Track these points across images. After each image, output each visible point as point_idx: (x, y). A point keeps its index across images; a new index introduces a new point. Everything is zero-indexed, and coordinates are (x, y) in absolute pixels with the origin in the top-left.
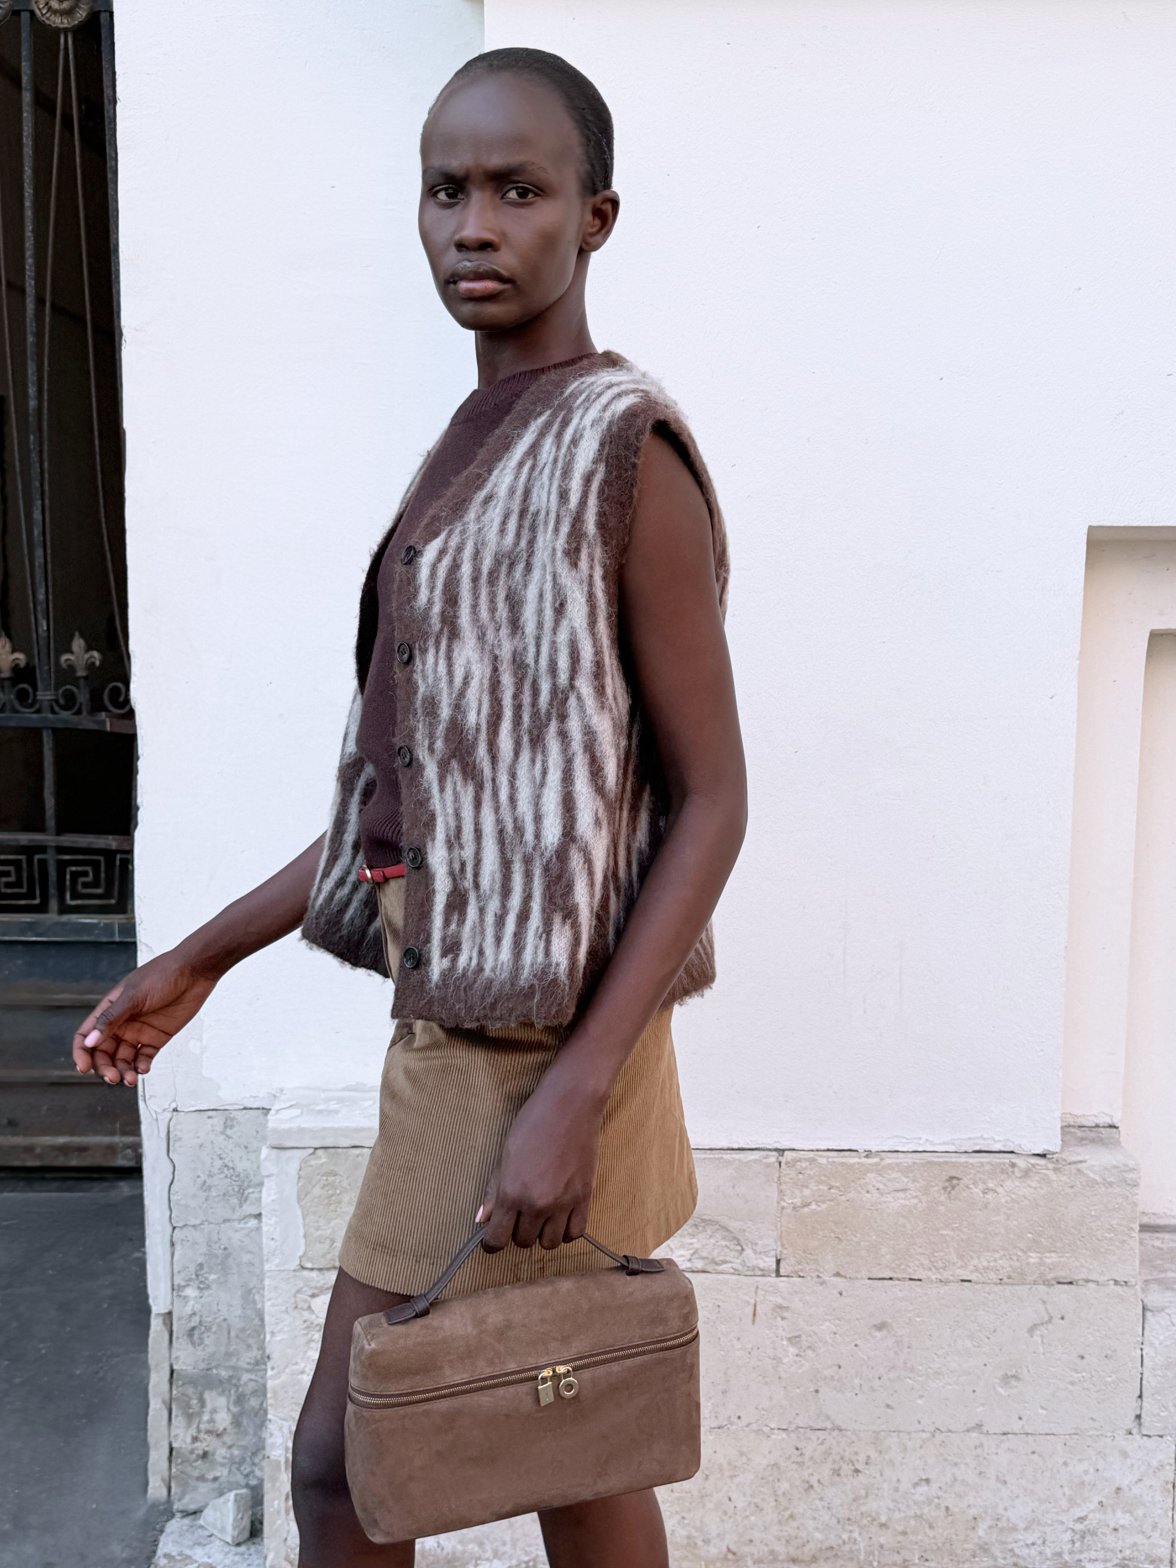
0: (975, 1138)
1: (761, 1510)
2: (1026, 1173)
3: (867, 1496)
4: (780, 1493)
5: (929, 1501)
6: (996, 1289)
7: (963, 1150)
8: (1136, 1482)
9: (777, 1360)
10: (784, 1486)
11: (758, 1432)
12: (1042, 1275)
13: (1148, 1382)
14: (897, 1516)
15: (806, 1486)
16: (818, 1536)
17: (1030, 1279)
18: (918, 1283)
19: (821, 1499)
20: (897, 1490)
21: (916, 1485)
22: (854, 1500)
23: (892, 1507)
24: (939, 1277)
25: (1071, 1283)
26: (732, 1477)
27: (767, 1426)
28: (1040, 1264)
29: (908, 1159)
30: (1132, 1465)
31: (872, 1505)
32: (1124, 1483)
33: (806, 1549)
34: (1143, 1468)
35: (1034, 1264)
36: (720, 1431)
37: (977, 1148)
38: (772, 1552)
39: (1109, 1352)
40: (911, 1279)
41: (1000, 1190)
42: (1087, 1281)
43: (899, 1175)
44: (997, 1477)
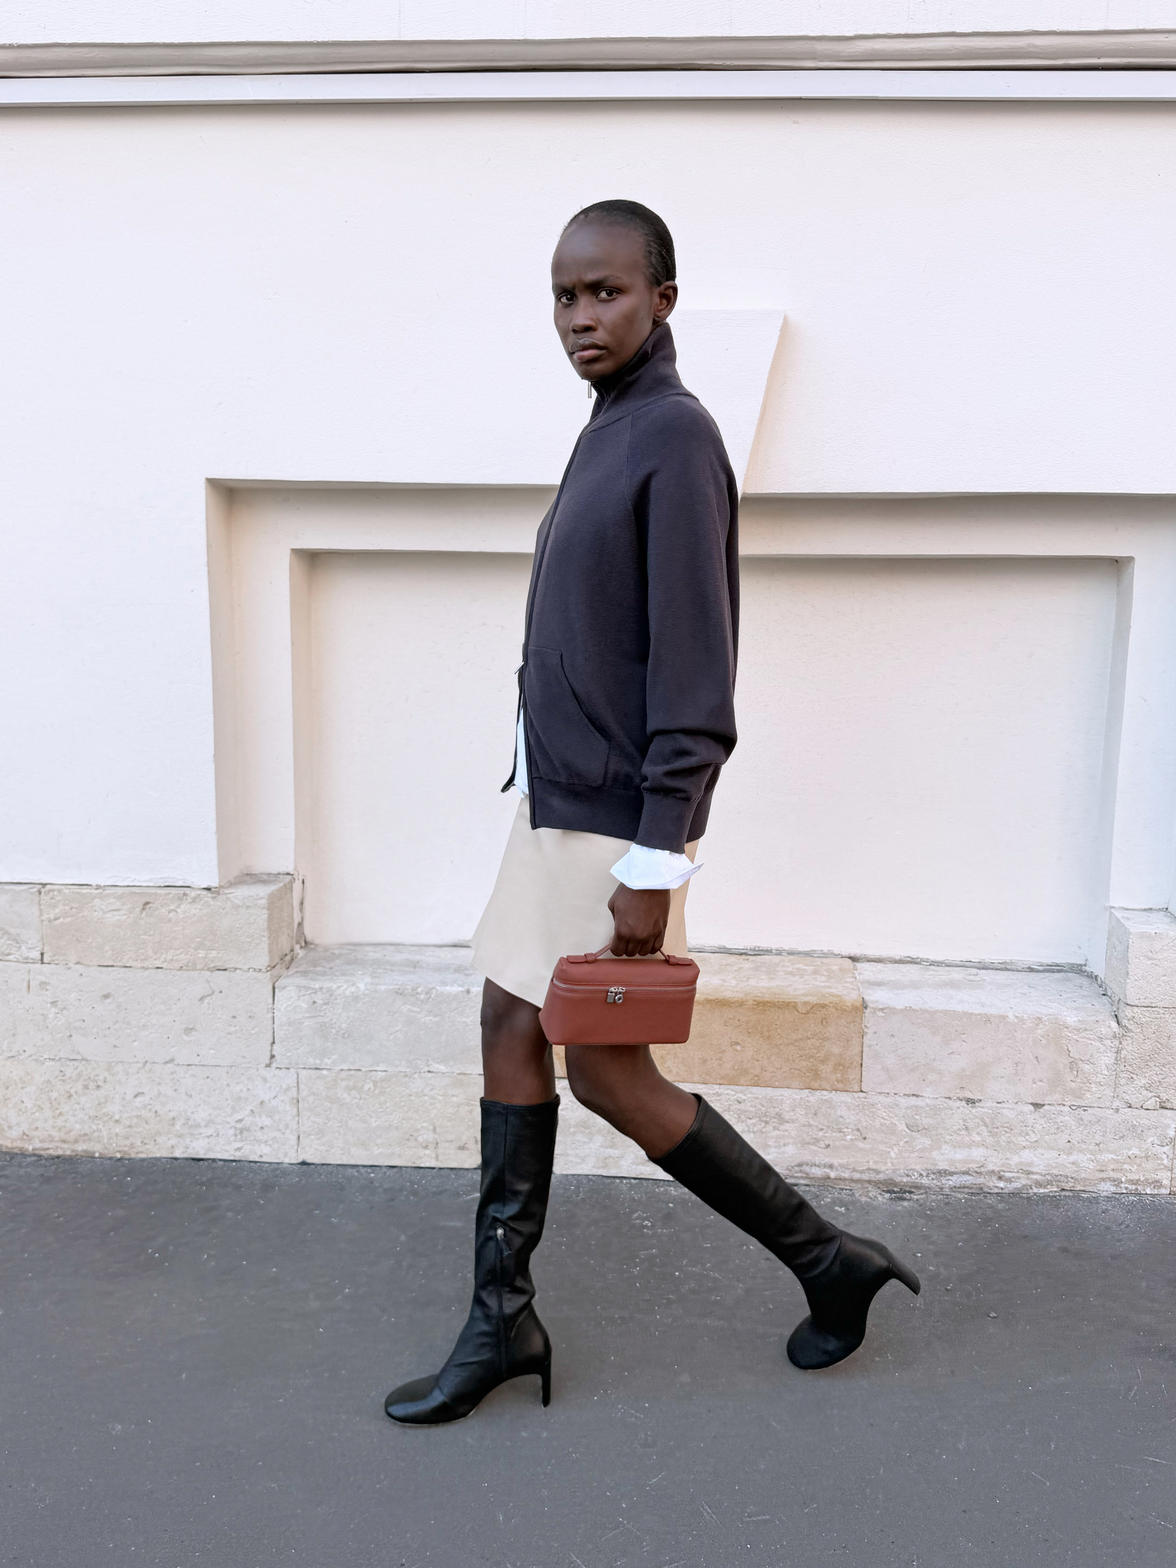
0: (165, 878)
1: (43, 1109)
2: (194, 900)
3: (106, 1102)
4: (53, 1098)
5: (145, 1107)
6: (179, 973)
7: (158, 885)
8: (274, 1098)
9: (45, 1016)
10: (54, 1095)
11: (36, 1060)
12: (206, 965)
13: (278, 1034)
14: (125, 1115)
15: (68, 1095)
16: (78, 1126)
17: (199, 967)
18: (130, 969)
19: (78, 1104)
20: (124, 1099)
21: (136, 1096)
22: (99, 1104)
23: (122, 1110)
24: (142, 965)
25: (225, 970)
26: (23, 1088)
27: (41, 1057)
28: (205, 958)
29: (120, 891)
30: (271, 1087)
31: (109, 1108)
32: (266, 1098)
33: (71, 1134)
34: (277, 1089)
35: (202, 957)
36: (14, 1059)
37: (167, 884)
38: (50, 1136)
39: (252, 1014)
40: (125, 967)
41: (178, 910)
42: (236, 969)
43: (114, 900)
44: (186, 1092)
